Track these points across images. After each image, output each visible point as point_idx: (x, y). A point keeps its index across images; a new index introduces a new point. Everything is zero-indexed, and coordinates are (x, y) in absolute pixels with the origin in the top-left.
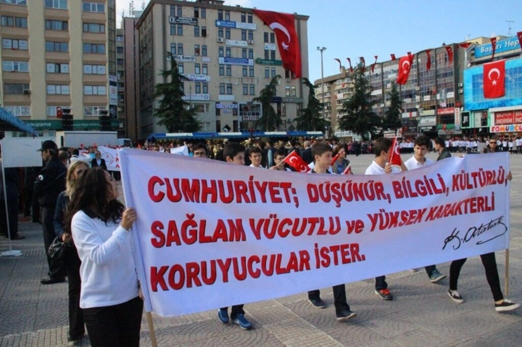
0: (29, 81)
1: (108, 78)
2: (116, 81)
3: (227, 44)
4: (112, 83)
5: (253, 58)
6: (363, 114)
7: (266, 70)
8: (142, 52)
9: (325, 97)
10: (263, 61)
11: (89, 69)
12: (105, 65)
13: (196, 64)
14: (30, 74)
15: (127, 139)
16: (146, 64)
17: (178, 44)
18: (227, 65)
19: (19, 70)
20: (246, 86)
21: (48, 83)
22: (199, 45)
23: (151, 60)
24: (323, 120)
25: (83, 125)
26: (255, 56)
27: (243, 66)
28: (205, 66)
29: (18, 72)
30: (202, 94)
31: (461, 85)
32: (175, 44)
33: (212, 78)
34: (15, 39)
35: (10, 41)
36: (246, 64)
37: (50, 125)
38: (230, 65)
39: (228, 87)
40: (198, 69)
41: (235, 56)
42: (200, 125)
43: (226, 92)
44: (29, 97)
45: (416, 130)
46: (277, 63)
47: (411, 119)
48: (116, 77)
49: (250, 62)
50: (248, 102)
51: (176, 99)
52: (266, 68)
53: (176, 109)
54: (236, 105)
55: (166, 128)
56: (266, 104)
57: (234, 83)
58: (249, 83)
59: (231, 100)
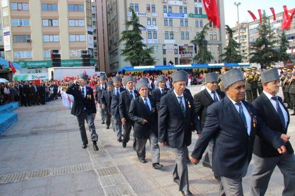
0: (31, 33)
1: (87, 29)
2: (92, 31)
3: (169, 3)
4: (90, 33)
5: (187, 14)
6: (267, 50)
7: (196, 22)
8: (109, 13)
9: (240, 39)
10: (194, 16)
11: (72, 23)
12: (84, 20)
13: (148, 18)
14: (31, 27)
15: (103, 72)
16: (112, 21)
17: (135, 4)
18: (170, 18)
19: (23, 25)
20: (183, 33)
21: (44, 34)
22: (149, 5)
23: (116, 17)
24: (240, 55)
25: (69, 63)
26: (189, 12)
27: (180, 19)
28: (154, 19)
29: (22, 26)
30: (153, 39)
32: (133, 4)
33: (159, 28)
34: (20, 3)
35: (16, 4)
36: (182, 18)
37: (46, 64)
38: (172, 18)
39: (170, 34)
40: (149, 21)
41: (175, 12)
43: (169, 38)
44: (31, 44)
46: (203, 16)
47: (293, 54)
48: (92, 28)
49: (185, 16)
50: (184, 44)
51: (137, 42)
52: (196, 20)
53: (137, 49)
54: (177, 46)
55: (130, 64)
56: (200, 45)
57: (175, 31)
58: (185, 31)
59: (173, 43)
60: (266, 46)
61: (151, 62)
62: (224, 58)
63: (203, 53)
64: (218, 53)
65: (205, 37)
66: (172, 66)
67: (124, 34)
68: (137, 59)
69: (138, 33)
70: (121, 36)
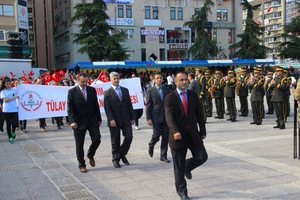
4: (22, 3)
15: (44, 69)
20: (173, 9)
24: (263, 47)
30: (125, 18)
39: (154, 11)
43: (152, 17)
50: (175, 28)
51: (100, 22)
53: (99, 34)
54: (163, 31)
55: (89, 57)
56: (200, 29)
57: (161, 6)
58: (177, 7)
59: (158, 25)
61: (120, 55)
62: (238, 49)
63: (203, 43)
64: (229, 43)
65: (207, 17)
66: (151, 63)
67: (78, 9)
68: (98, 49)
69: (101, 8)
70: (74, 11)
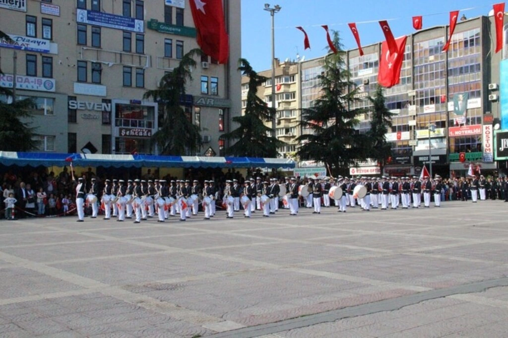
5: (143, 19)
6: (340, 128)
7: (166, 44)
10: (162, 27)
13: (27, 15)
18: (93, 26)
20: (129, 70)
24: (274, 139)
26: (148, 15)
27: (124, 31)
28: (48, 23)
30: (39, 78)
31: (495, 87)
33: (61, 47)
36: (129, 29)
38: (100, 27)
39: (93, 70)
40: (31, 26)
41: (109, 11)
42: (34, 139)
43: (89, 79)
45: (409, 161)
46: (186, 32)
47: (400, 144)
49: (137, 26)
50: (131, 101)
52: (166, 39)
54: (109, 105)
56: (172, 104)
57: (107, 63)
58: (134, 66)
59: (100, 95)
60: (339, 120)
62: (234, 142)
63: (177, 127)
64: (221, 131)
66: (73, 157)
